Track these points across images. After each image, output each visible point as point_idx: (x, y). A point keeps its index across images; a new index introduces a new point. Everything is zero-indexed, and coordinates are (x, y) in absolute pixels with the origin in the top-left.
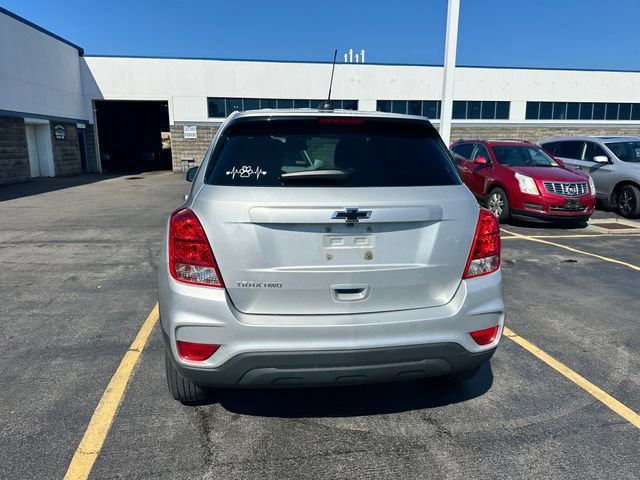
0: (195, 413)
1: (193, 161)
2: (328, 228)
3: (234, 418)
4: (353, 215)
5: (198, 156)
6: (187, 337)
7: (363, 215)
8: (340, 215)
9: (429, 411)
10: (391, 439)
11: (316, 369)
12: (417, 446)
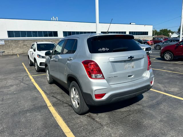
0: (86, 116)
1: (4, 52)
2: (125, 61)
3: (97, 115)
4: (131, 57)
5: (6, 50)
6: (97, 93)
7: (133, 57)
8: (129, 58)
9: (137, 103)
10: (135, 110)
11: (127, 95)
12: (142, 110)
